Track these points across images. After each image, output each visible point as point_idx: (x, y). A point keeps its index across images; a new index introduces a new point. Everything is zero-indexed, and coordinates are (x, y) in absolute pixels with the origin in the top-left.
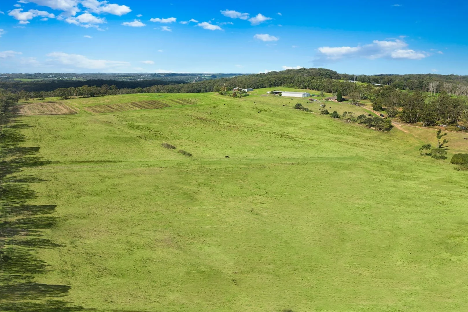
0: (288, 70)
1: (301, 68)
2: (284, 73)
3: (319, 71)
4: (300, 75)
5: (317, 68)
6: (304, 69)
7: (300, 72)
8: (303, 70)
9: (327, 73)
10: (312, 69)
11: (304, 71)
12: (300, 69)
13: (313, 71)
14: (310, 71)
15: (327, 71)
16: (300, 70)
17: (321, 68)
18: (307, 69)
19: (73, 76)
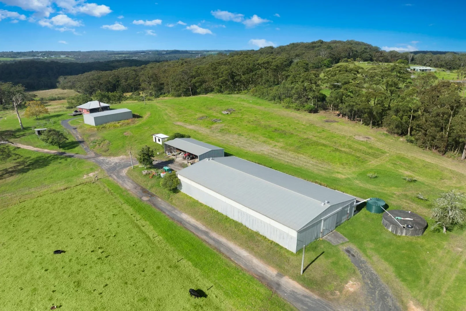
0: (293, 44)
1: (316, 40)
2: (284, 49)
3: (349, 46)
4: (312, 53)
5: (345, 41)
6: (322, 42)
7: (313, 47)
8: (319, 44)
9: (365, 49)
10: (335, 42)
11: (320, 46)
12: (313, 43)
13: (338, 45)
14: (333, 45)
15: (364, 47)
16: (314, 45)
17: (351, 41)
18: (326, 42)
19: (65, 54)
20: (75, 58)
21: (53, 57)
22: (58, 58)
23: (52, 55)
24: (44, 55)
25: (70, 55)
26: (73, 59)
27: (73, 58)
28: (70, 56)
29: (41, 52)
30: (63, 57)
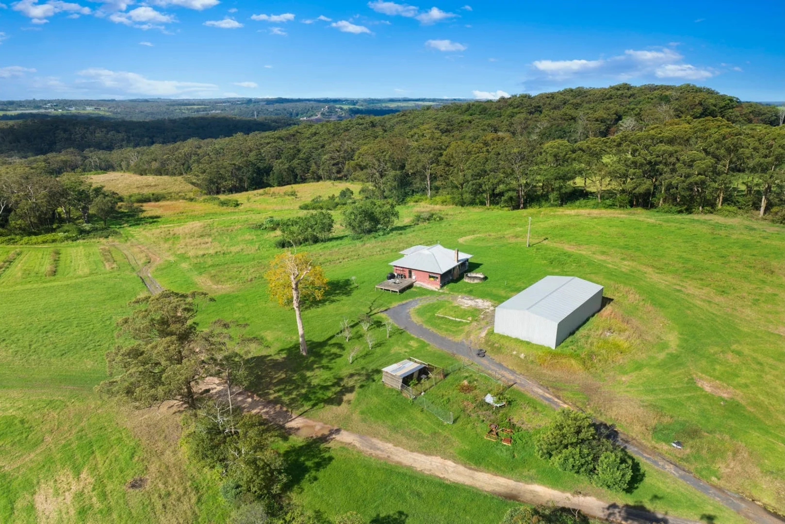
19: (92, 105)
20: (111, 112)
21: (73, 110)
22: (82, 112)
23: (70, 106)
24: (57, 106)
25: (102, 106)
26: (107, 114)
27: (108, 111)
28: (102, 108)
29: (49, 102)
30: (89, 110)
